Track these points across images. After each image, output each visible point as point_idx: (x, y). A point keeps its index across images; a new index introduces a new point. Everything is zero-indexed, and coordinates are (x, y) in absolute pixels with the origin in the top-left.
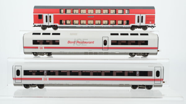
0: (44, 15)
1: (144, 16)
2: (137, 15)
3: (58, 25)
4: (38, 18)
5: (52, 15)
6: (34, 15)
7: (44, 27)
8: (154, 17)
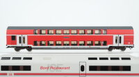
0: (18, 36)
1: (122, 36)
2: (115, 36)
3: (32, 46)
4: (11, 40)
5: (26, 36)
6: (7, 37)
7: (18, 49)
8: (132, 37)
